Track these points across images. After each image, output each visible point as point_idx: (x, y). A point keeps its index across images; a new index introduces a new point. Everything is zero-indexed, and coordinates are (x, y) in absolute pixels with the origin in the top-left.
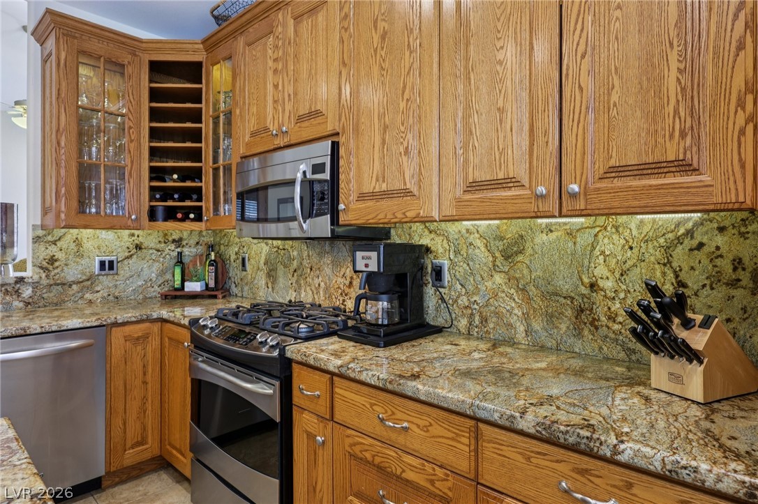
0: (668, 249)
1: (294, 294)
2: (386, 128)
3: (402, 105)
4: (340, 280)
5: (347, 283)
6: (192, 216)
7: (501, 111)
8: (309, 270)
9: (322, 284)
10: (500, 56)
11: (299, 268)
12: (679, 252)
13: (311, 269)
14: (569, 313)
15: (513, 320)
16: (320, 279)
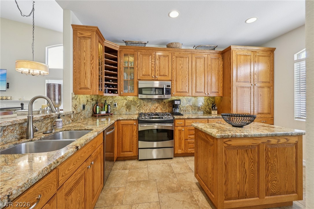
0: (207, 100)
1: (138, 112)
2: (182, 82)
3: (186, 79)
4: (153, 107)
5: (156, 108)
6: (110, 92)
7: (201, 83)
8: (143, 106)
9: (148, 109)
10: (201, 77)
11: (140, 105)
12: (208, 100)
13: (144, 105)
14: (197, 108)
15: (190, 110)
16: (147, 107)
